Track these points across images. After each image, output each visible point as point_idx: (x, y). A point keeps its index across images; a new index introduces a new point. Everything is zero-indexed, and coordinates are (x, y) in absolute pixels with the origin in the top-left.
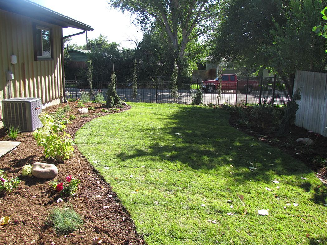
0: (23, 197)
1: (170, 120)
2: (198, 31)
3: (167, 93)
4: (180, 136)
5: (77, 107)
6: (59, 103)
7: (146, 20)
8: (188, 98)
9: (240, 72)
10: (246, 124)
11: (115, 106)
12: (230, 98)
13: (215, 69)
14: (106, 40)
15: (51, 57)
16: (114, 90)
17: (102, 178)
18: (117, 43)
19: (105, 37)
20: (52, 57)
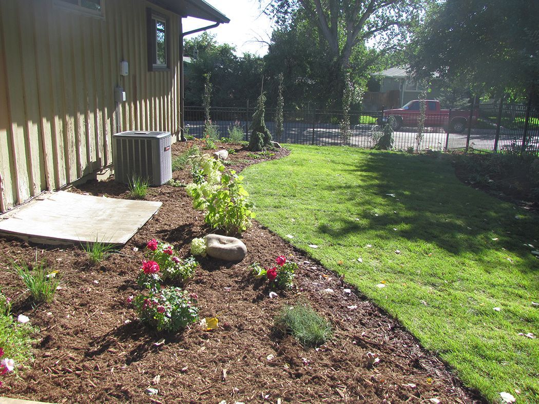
0: (211, 288)
1: (364, 174)
2: (373, 26)
3: (322, 130)
4: (395, 198)
5: (206, 149)
6: (175, 142)
7: (286, 8)
8: (360, 138)
9: (442, 96)
10: (489, 183)
11: (265, 148)
12: (431, 140)
13: (399, 91)
14: (214, 40)
15: (166, 65)
16: (263, 123)
17: (317, 262)
18: (231, 46)
19: (212, 35)
20: (169, 67)
